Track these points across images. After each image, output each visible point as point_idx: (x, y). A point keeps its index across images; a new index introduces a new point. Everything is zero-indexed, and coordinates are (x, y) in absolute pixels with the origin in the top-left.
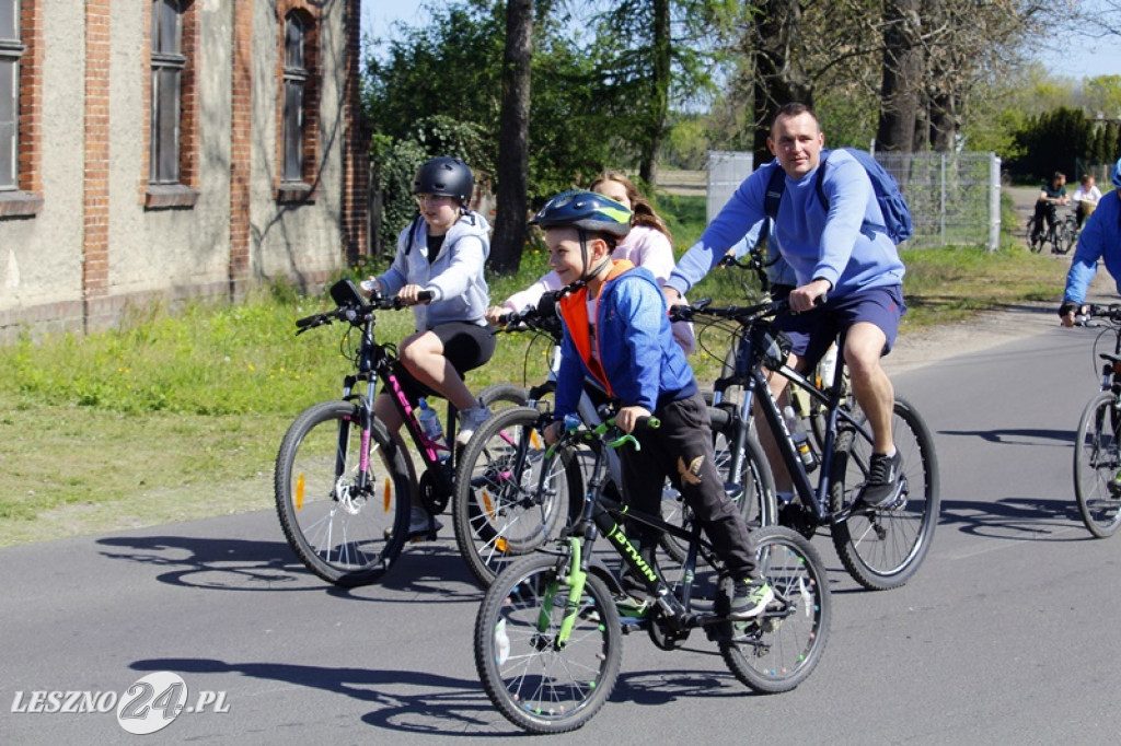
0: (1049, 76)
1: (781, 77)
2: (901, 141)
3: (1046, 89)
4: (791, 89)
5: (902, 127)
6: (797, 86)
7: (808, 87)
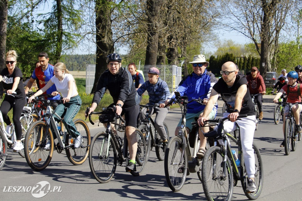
0: (234, 44)
1: (104, 41)
2: (152, 62)
3: (233, 48)
4: (107, 46)
5: (153, 58)
6: (109, 45)
7: (112, 45)
